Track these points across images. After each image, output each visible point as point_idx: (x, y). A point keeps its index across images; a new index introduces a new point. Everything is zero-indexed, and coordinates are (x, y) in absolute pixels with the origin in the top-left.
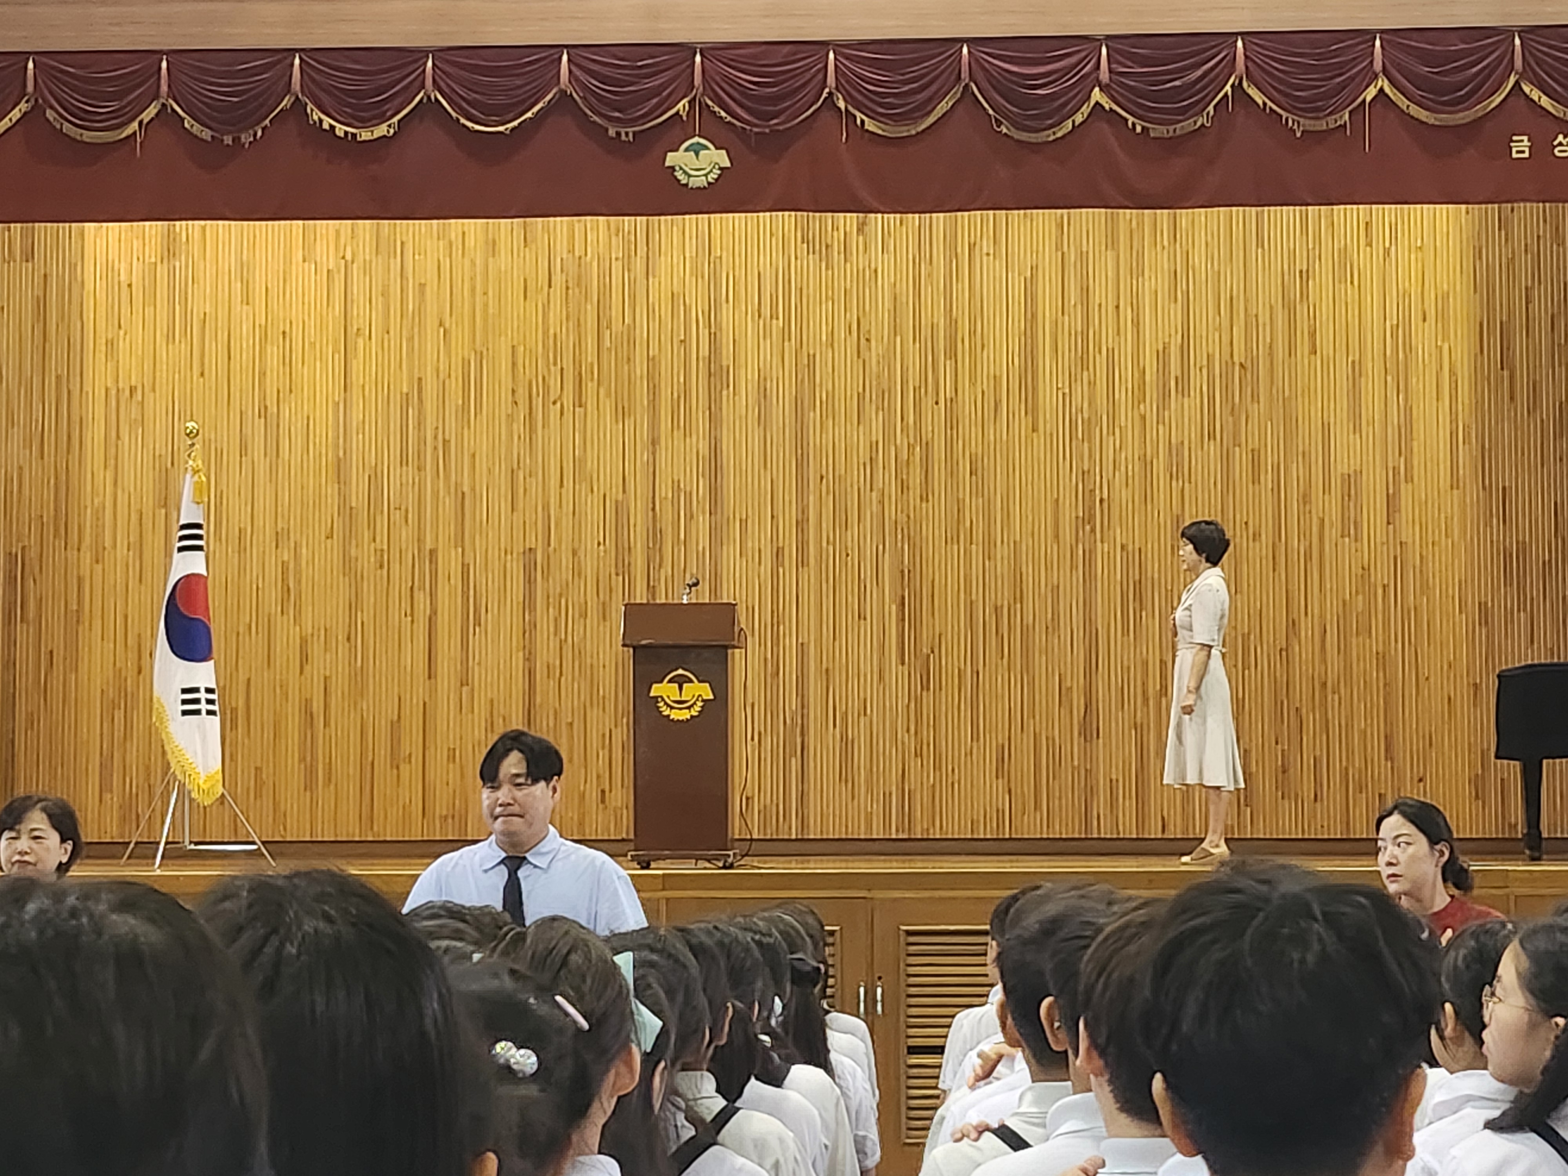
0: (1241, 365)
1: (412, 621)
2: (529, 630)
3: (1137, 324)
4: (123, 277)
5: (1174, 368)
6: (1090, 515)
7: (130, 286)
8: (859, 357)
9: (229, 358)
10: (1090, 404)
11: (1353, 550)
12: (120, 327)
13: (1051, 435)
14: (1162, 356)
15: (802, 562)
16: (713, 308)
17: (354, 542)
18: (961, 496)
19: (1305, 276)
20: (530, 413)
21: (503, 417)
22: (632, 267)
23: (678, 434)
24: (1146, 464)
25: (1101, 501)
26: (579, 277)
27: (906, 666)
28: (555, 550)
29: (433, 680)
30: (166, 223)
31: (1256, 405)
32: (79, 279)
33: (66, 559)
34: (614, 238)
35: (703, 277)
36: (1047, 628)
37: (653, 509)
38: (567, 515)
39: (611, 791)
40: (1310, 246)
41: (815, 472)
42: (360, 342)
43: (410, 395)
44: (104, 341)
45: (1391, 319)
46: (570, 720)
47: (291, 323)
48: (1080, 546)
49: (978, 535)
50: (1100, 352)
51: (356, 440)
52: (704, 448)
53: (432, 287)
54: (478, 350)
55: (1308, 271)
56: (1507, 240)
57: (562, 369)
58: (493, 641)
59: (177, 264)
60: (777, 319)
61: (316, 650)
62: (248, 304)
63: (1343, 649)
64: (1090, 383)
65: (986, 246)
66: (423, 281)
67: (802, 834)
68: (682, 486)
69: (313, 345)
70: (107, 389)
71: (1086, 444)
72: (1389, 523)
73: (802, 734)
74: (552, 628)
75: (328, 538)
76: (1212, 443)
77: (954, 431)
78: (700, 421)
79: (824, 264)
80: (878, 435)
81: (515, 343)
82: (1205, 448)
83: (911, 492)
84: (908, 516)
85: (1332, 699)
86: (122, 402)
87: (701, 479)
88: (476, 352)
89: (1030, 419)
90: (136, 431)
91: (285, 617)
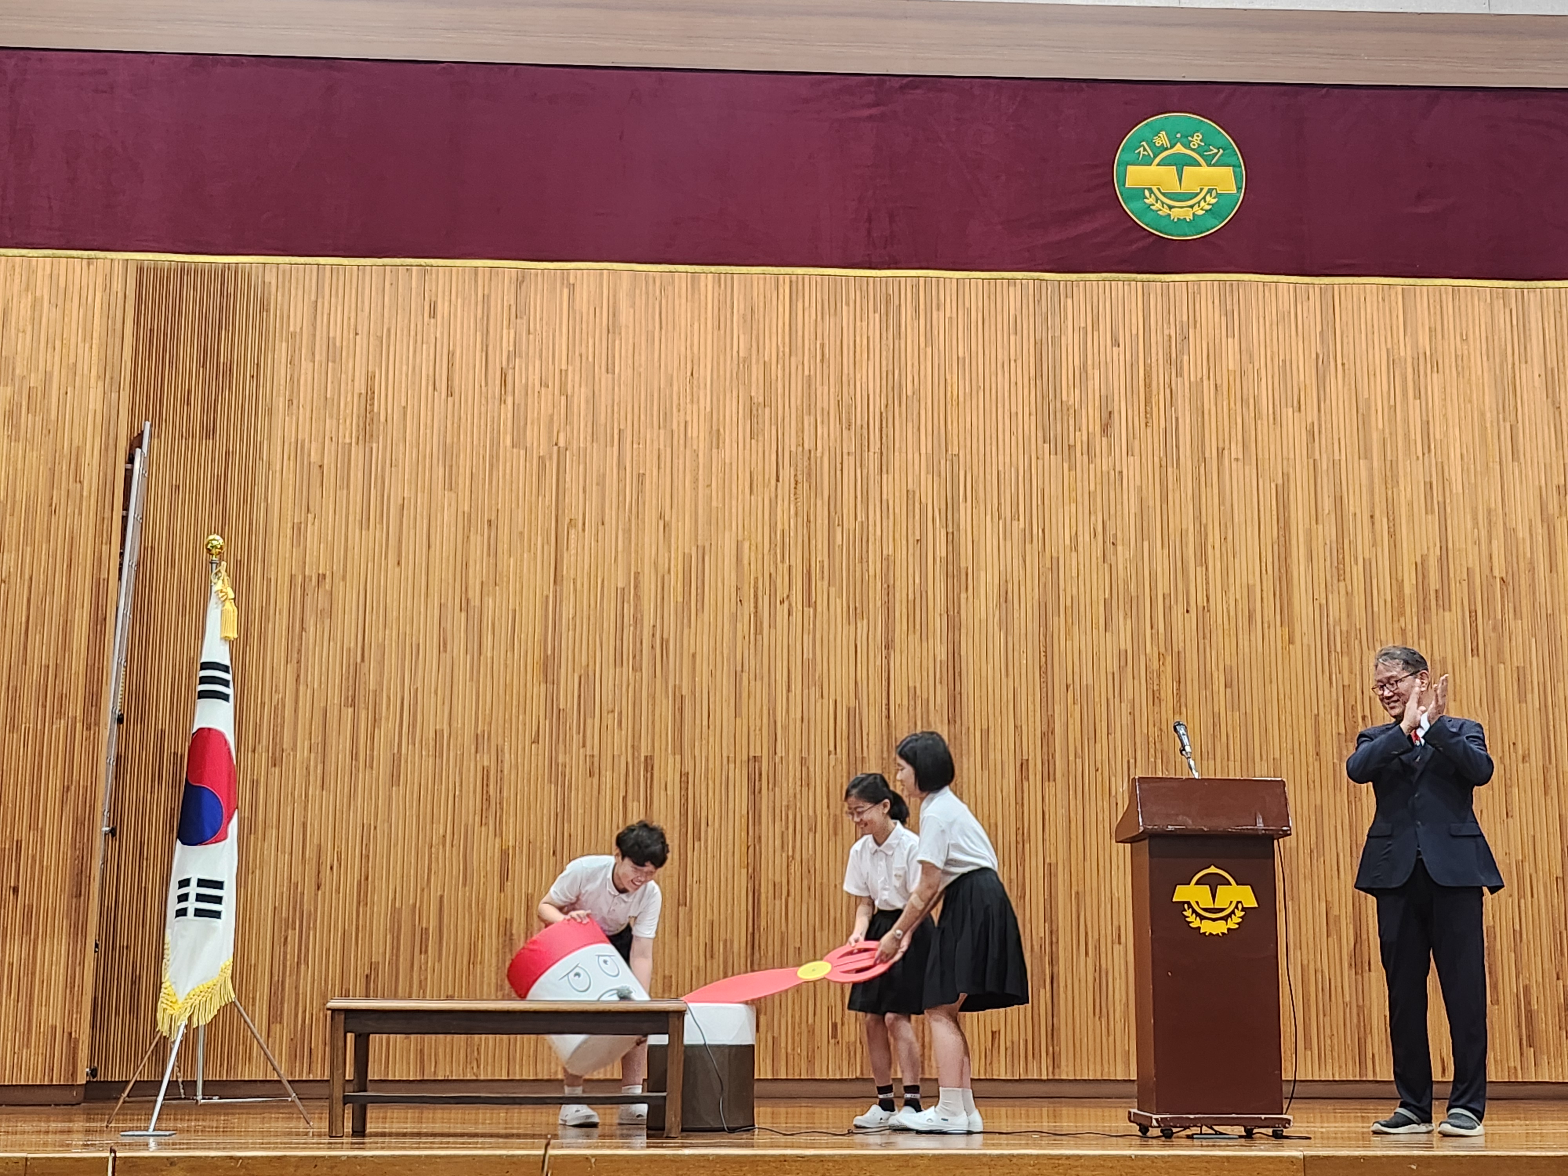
0: (1502, 580)
2: (754, 845)
3: (1392, 535)
4: (314, 458)
5: (1434, 583)
7: (321, 466)
8: (1104, 561)
9: (429, 547)
10: (1348, 618)
12: (308, 510)
13: (1309, 646)
14: (1421, 568)
15: (1049, 776)
16: (951, 507)
17: (562, 748)
18: (1216, 710)
20: (756, 613)
21: (727, 618)
22: (865, 462)
23: (914, 639)
25: (1364, 718)
26: (809, 472)
28: (781, 759)
31: (1519, 621)
35: (939, 475)
37: (888, 717)
38: (795, 722)
41: (1061, 680)
42: (573, 532)
43: (626, 591)
44: (290, 525)
47: (497, 511)
50: (1356, 562)
51: (566, 638)
52: (941, 653)
53: (651, 478)
54: (700, 543)
57: (790, 567)
58: (713, 857)
59: (374, 445)
60: (1018, 519)
61: (517, 864)
62: (450, 489)
64: (1347, 594)
65: (1236, 451)
66: (641, 471)
67: (1053, 1074)
68: (918, 693)
69: (520, 534)
70: (292, 576)
71: (1346, 659)
73: (1051, 960)
74: (778, 843)
75: (534, 742)
76: (1476, 658)
77: (1207, 642)
78: (938, 623)
79: (1066, 466)
80: (1125, 643)
81: (740, 538)
82: (1469, 664)
83: (1163, 704)
84: (1160, 729)
86: (309, 591)
87: (938, 685)
88: (697, 546)
89: (1286, 630)
90: (323, 622)
91: (484, 828)
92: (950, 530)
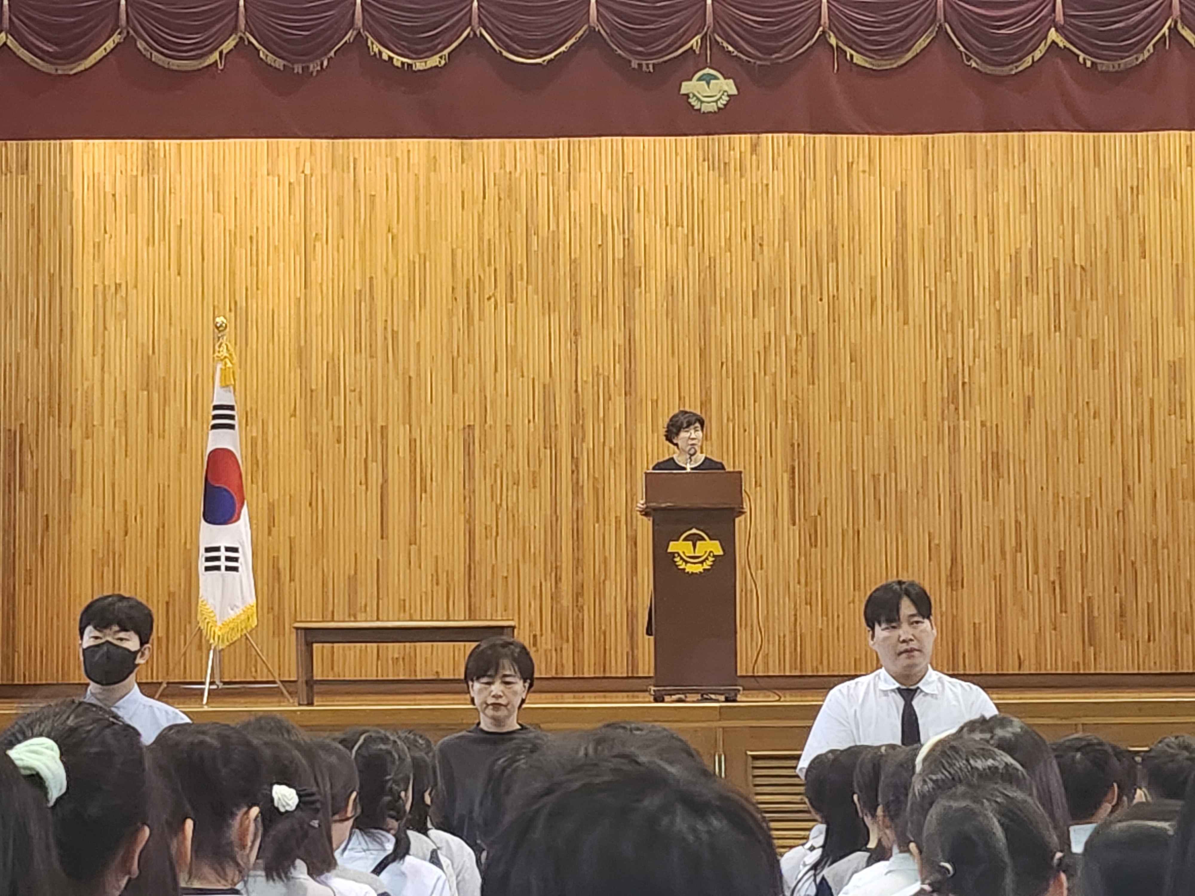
0: (1082, 267)
1: (367, 488)
2: (469, 496)
3: (991, 232)
4: (108, 188)
5: (1025, 272)
6: (953, 395)
7: (114, 195)
8: (753, 260)
9: (203, 259)
10: (953, 302)
11: (1179, 426)
12: (105, 232)
13: (920, 326)
14: (1015, 259)
16: (628, 215)
17: (314, 420)
18: (842, 381)
19: (1136, 191)
20: (468, 308)
21: (444, 310)
22: (556, 181)
23: (597, 326)
24: (1002, 353)
25: (964, 384)
26: (510, 190)
27: (797, 527)
28: (490, 426)
29: (385, 540)
30: (145, 141)
31: (1094, 302)
32: (69, 189)
33: (59, 436)
34: (540, 156)
35: (617, 190)
36: (918, 493)
37: (576, 391)
38: (501, 395)
39: (542, 635)
40: (1140, 166)
41: (717, 358)
42: (318, 245)
43: (363, 292)
44: (92, 244)
46: (505, 574)
47: (257, 229)
48: (946, 423)
49: (858, 413)
50: (961, 256)
51: (316, 331)
52: (619, 338)
53: (381, 199)
54: (422, 251)
55: (1138, 187)
57: (495, 270)
58: (437, 506)
59: (156, 178)
60: (683, 227)
61: (282, 514)
62: (219, 211)
63: (1172, 512)
64: (952, 282)
65: (863, 164)
66: (373, 193)
68: (601, 371)
69: (276, 248)
70: (95, 286)
71: (950, 336)
74: (489, 494)
75: (291, 416)
77: (836, 324)
78: (616, 314)
79: (722, 180)
80: (770, 327)
81: (454, 246)
82: (1052, 338)
83: (799, 376)
84: (797, 397)
85: (1163, 554)
86: (108, 298)
87: (617, 365)
88: (420, 255)
89: (901, 313)
90: (121, 321)
91: (254, 486)
92: (626, 237)
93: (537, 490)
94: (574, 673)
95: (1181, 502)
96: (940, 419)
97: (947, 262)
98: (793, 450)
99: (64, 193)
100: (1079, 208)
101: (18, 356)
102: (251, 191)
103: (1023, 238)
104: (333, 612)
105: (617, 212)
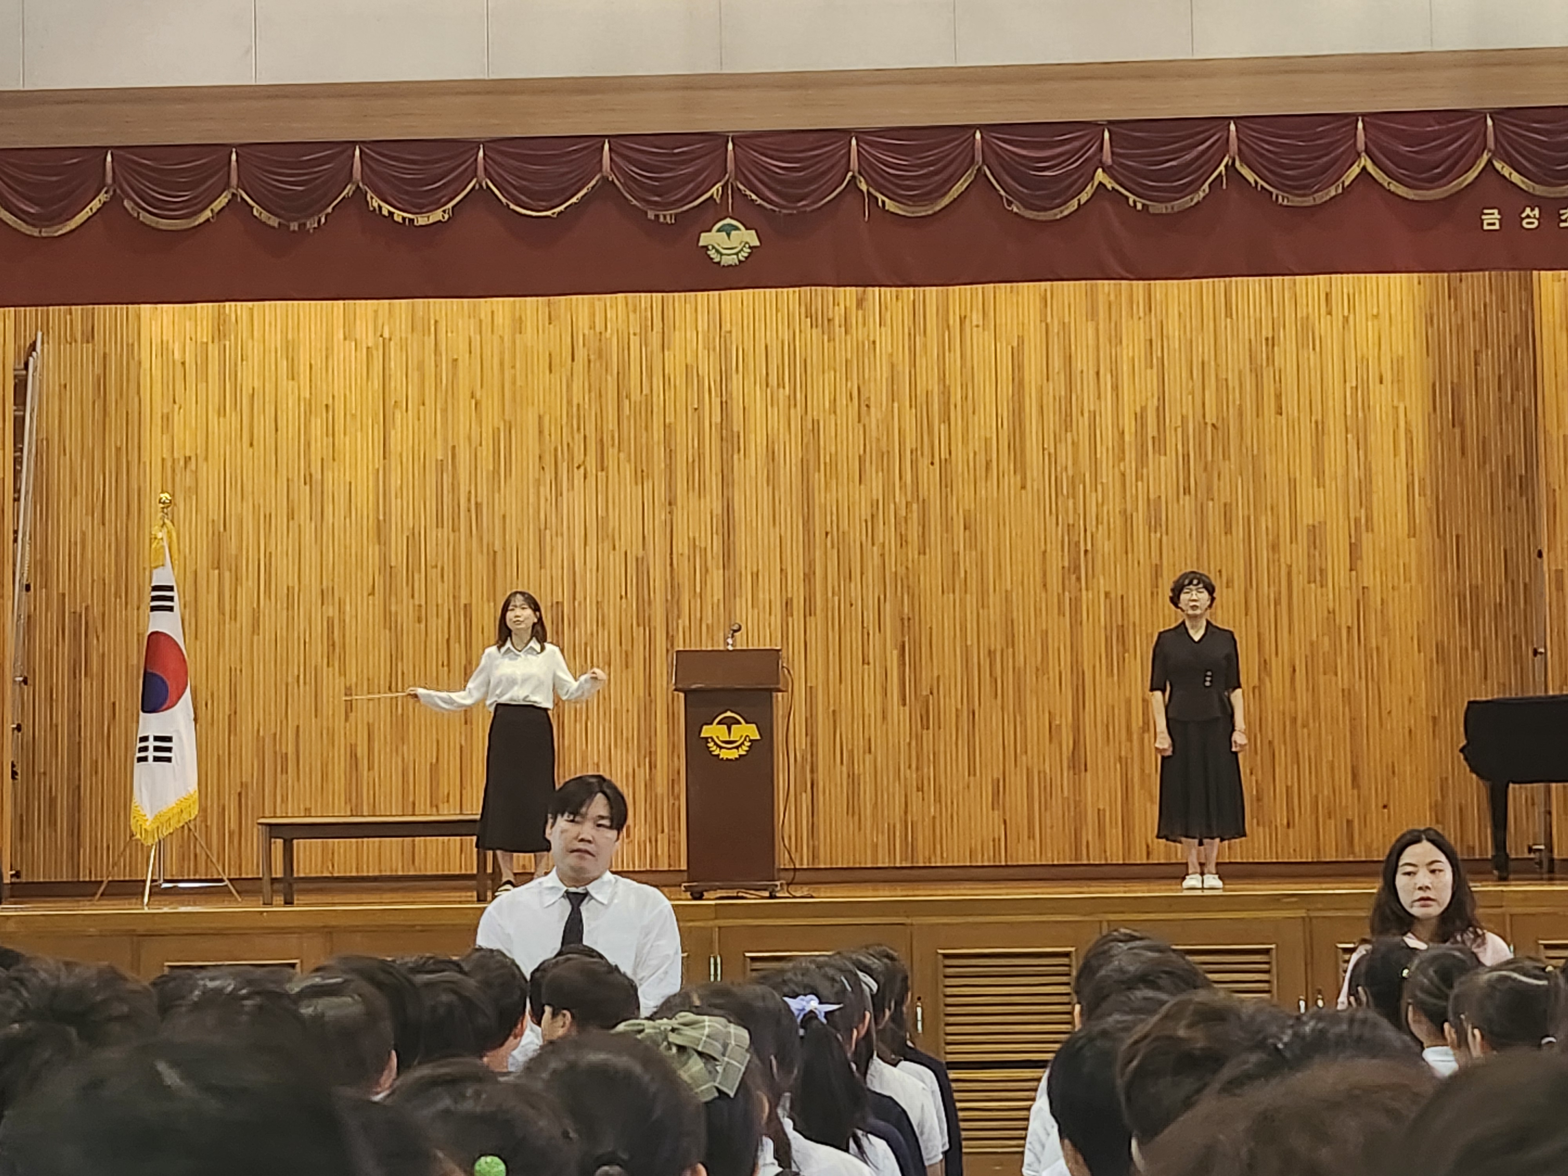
0: (1213, 425)
1: (449, 671)
3: (1116, 388)
4: (177, 356)
5: (1152, 430)
6: (1075, 565)
7: (183, 363)
8: (859, 421)
9: (277, 430)
10: (1074, 463)
11: (1319, 595)
12: (174, 402)
13: (1038, 491)
14: (1140, 418)
15: (809, 611)
16: (724, 377)
17: (393, 599)
18: (955, 550)
19: (1272, 342)
20: (556, 478)
21: (531, 483)
22: (649, 341)
23: (693, 495)
24: (1127, 518)
25: (1086, 551)
26: (600, 350)
27: (907, 708)
28: (580, 603)
29: (469, 726)
31: (1227, 462)
32: (136, 358)
33: (126, 618)
34: (631, 316)
35: (714, 349)
36: (1037, 670)
37: (671, 564)
38: (591, 571)
40: (1275, 315)
41: (821, 527)
42: (398, 413)
43: (445, 462)
44: (160, 415)
45: (1351, 382)
47: (333, 397)
49: (973, 585)
50: (1082, 414)
51: (395, 505)
52: (717, 507)
53: (464, 363)
54: (507, 418)
55: (1273, 338)
56: (1456, 309)
57: (585, 437)
59: (227, 343)
60: (784, 388)
62: (293, 379)
63: (1313, 687)
64: (1073, 444)
65: (976, 318)
66: (455, 357)
67: (813, 863)
68: (697, 543)
69: (354, 416)
70: (163, 460)
71: (1071, 502)
72: (1351, 570)
73: (812, 771)
75: (369, 595)
76: (1187, 497)
77: (949, 492)
78: (714, 482)
79: (826, 337)
80: (878, 494)
81: (541, 413)
82: (1181, 502)
83: (910, 546)
84: (907, 568)
85: (1302, 733)
86: (177, 471)
87: (715, 536)
88: (505, 421)
89: (1019, 478)
90: (190, 498)
91: (331, 669)
92: (724, 400)
93: (630, 669)
94: (670, 866)
95: (1322, 677)
96: (1060, 591)
97: (1067, 423)
98: (903, 624)
99: (131, 361)
100: (1209, 362)
101: (83, 534)
102: (327, 358)
103: (1149, 394)
104: (414, 804)
105: (715, 373)
